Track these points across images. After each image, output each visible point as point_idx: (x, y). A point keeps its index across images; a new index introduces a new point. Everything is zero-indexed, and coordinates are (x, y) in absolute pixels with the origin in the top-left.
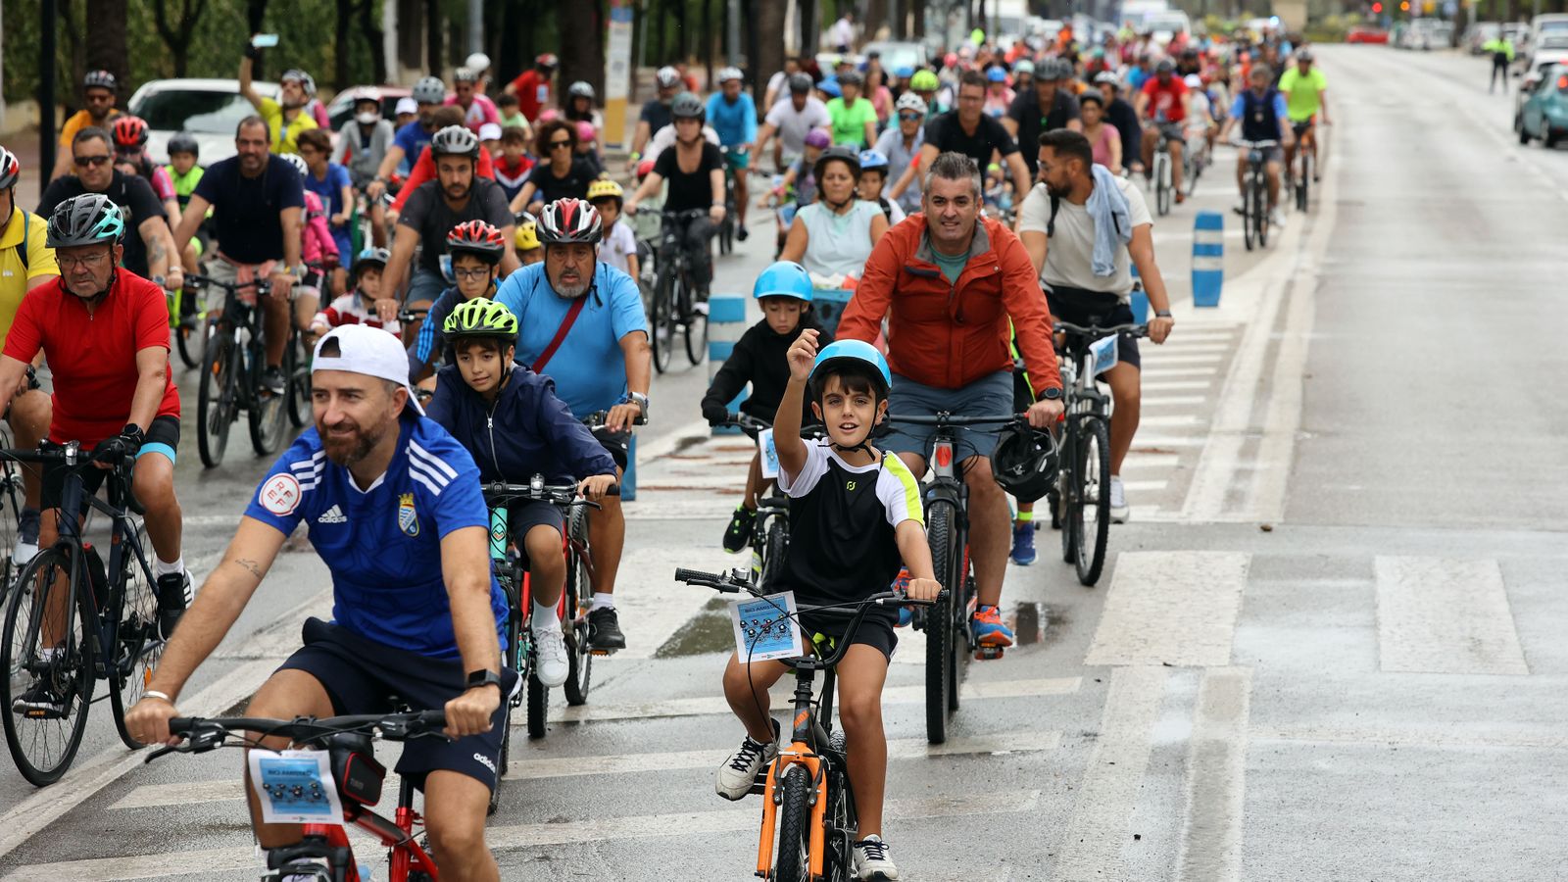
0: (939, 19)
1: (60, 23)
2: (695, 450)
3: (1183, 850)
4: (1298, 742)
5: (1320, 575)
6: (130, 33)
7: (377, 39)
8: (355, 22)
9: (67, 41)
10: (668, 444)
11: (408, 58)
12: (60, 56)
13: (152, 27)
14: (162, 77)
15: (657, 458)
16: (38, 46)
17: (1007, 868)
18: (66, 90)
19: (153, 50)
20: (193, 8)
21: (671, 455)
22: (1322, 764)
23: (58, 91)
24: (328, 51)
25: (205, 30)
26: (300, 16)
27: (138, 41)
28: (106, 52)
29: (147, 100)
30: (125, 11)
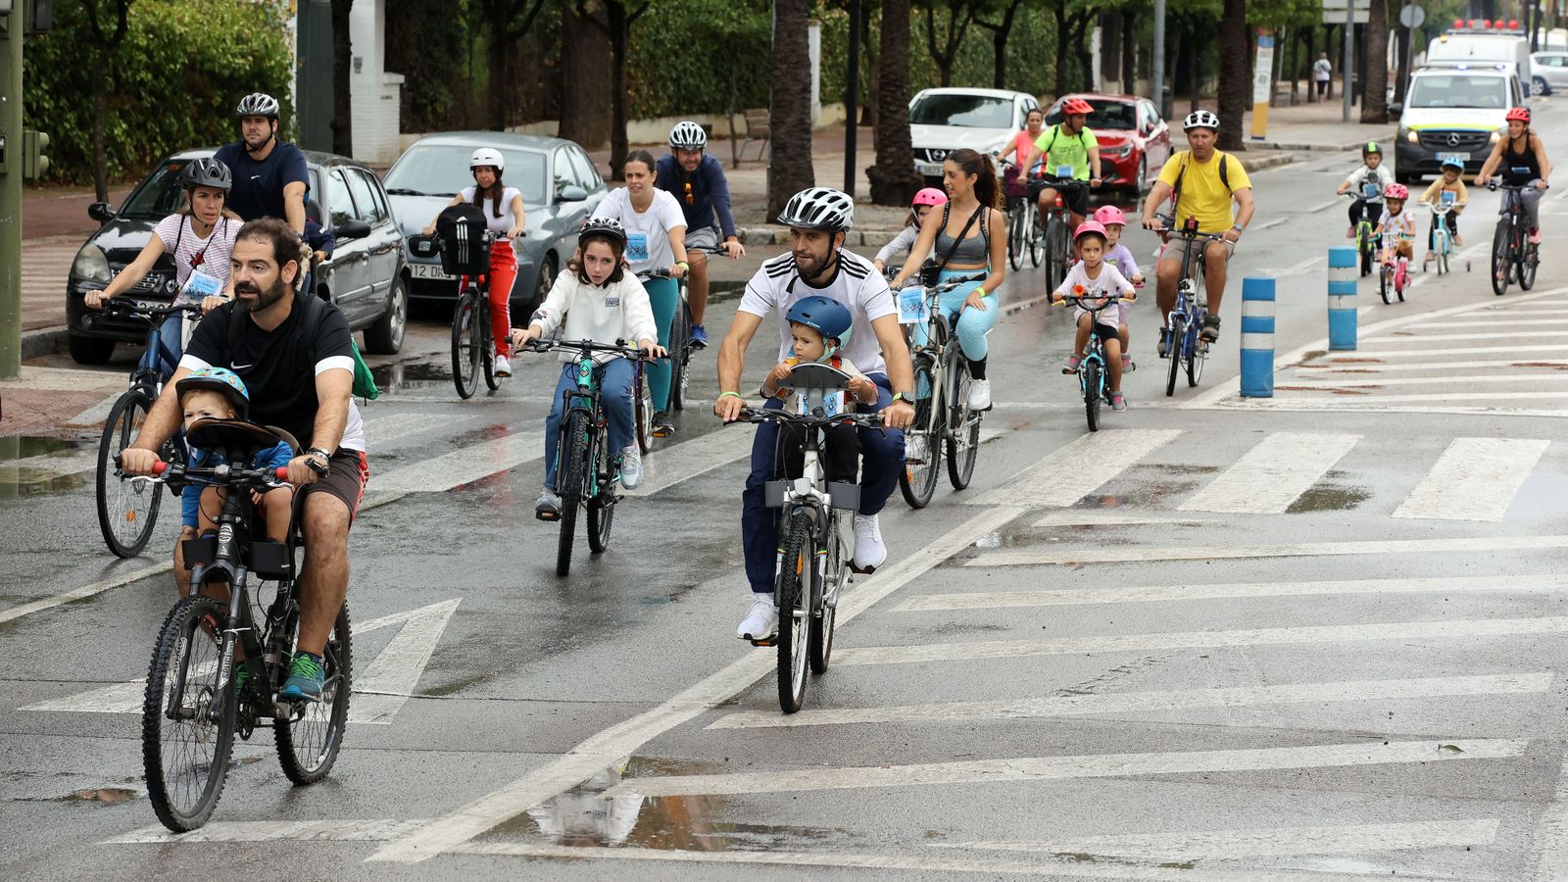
1: (862, 47)
2: (1317, 361)
6: (910, 55)
7: (1086, 58)
8: (1071, 47)
9: (866, 61)
10: (1296, 356)
11: (1109, 74)
12: (861, 72)
13: (926, 51)
14: (934, 87)
15: (1289, 366)
16: (846, 64)
17: (1550, 674)
18: (864, 95)
19: (926, 66)
20: (956, 37)
21: (1300, 365)
23: (860, 98)
24: (1051, 68)
25: (963, 52)
26: (1032, 42)
27: (916, 61)
28: (894, 68)
29: (921, 102)
30: (907, 39)
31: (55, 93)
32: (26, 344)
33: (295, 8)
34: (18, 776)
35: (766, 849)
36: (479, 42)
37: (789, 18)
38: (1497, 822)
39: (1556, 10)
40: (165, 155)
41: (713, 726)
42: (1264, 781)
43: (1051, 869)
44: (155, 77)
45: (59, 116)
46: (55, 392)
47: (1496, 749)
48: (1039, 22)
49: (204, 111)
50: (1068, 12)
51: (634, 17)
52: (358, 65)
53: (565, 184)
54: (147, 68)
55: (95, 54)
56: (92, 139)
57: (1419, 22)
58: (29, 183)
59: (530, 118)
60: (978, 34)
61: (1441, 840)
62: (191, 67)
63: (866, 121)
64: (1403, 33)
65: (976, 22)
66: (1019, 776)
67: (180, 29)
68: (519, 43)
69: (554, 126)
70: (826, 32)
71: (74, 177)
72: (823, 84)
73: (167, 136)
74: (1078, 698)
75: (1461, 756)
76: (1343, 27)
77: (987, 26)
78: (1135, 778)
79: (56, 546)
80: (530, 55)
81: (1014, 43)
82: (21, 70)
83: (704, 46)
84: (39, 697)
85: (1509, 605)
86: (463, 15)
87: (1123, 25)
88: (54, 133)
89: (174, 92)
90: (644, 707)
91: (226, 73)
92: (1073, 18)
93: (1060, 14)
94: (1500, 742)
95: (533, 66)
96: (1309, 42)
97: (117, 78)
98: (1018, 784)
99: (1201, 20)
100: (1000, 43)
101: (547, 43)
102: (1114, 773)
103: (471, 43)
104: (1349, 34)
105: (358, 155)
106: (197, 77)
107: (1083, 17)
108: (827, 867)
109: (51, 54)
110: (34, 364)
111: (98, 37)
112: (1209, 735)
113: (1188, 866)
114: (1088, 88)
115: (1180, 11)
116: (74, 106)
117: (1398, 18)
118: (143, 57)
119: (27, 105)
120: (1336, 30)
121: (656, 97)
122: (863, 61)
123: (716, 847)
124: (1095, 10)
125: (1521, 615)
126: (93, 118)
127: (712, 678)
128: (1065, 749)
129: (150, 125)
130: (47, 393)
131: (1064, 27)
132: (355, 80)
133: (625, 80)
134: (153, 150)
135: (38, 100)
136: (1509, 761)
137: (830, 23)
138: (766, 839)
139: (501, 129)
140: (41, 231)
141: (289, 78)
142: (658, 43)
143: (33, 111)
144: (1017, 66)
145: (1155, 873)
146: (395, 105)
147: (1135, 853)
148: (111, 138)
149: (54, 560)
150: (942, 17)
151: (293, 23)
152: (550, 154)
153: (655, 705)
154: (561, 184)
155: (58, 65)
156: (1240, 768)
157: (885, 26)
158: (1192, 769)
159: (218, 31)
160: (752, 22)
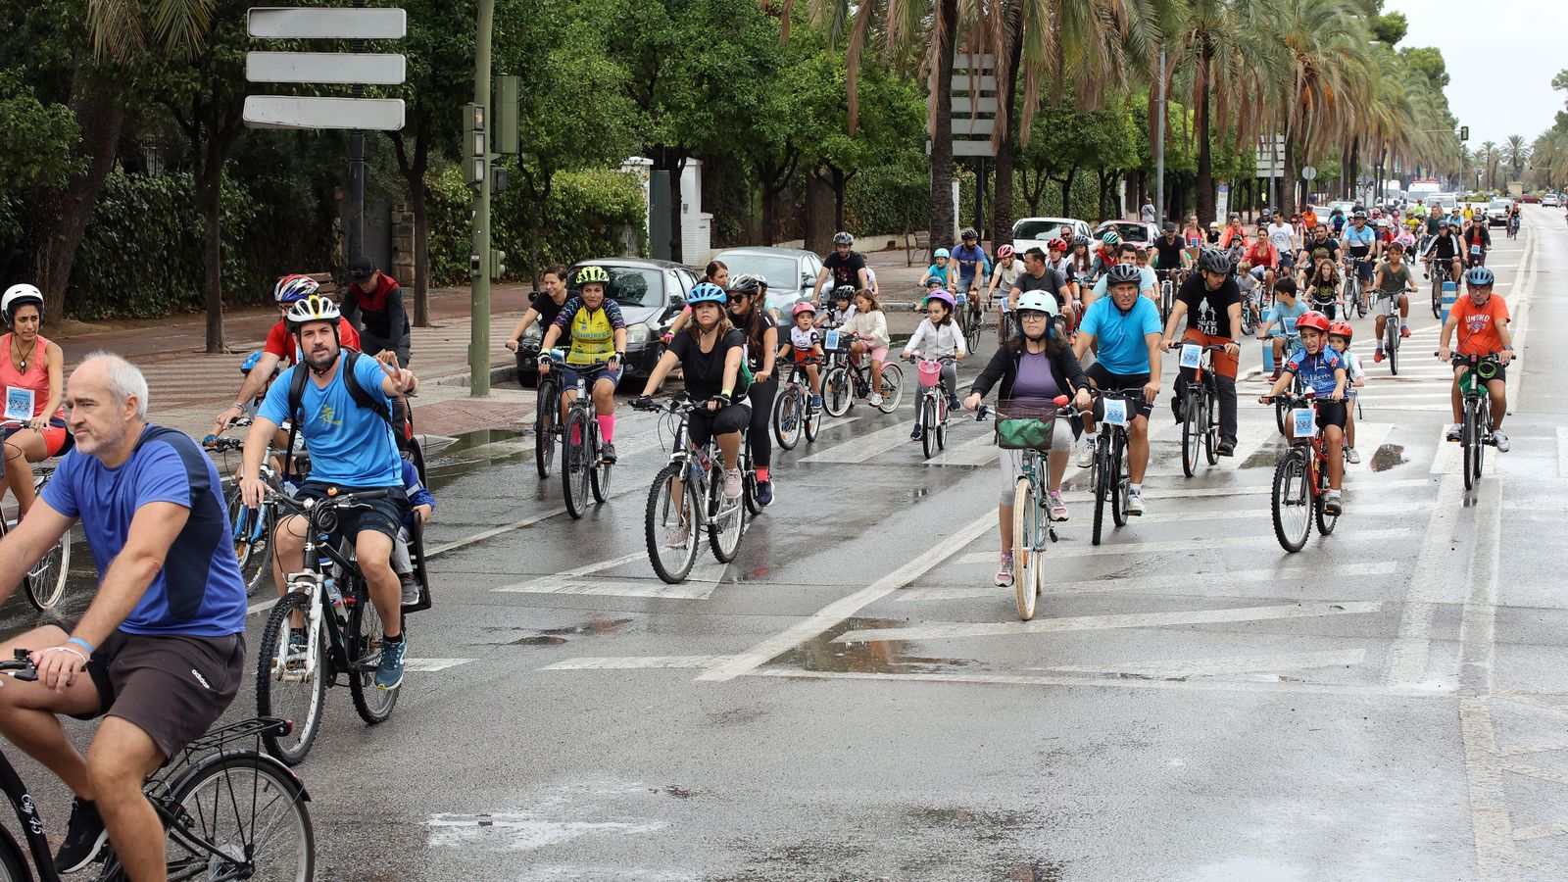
0: (1362, 191)
1: (984, 193)
2: (1257, 378)
3: (1474, 555)
4: (1524, 508)
5: (1533, 435)
6: (1013, 198)
7: (1117, 199)
9: (987, 202)
11: (1131, 208)
12: (984, 209)
13: (1022, 196)
14: (1027, 217)
17: (1396, 562)
19: (1022, 204)
20: (1040, 187)
21: (1246, 380)
22: (1534, 518)
24: (1096, 205)
25: (1044, 196)
26: (1085, 190)
27: (1016, 202)
28: (1003, 206)
29: (1020, 226)
30: (1011, 189)
31: (509, 228)
32: (493, 375)
33: (648, 176)
34: (491, 630)
35: (932, 672)
36: (757, 194)
37: (940, 177)
38: (1364, 650)
39: (1393, 169)
40: (573, 263)
41: (900, 599)
42: (1227, 629)
43: (1101, 682)
44: (567, 218)
45: (512, 242)
46: (510, 404)
47: (1364, 607)
48: (1088, 178)
49: (595, 237)
50: (1106, 172)
51: (849, 177)
52: (686, 209)
53: (808, 277)
54: (562, 212)
55: (532, 204)
56: (530, 254)
57: (1313, 177)
58: (494, 281)
59: (787, 238)
60: (1053, 185)
61: (1333, 661)
62: (588, 211)
63: (987, 238)
64: (1304, 183)
65: (1052, 178)
66: (1082, 628)
67: (581, 189)
68: (780, 194)
69: (802, 243)
70: (963, 185)
71: (521, 277)
72: (961, 216)
73: (574, 252)
74: (1117, 581)
75: (1343, 612)
76: (1268, 179)
77: (1058, 180)
78: (1151, 627)
79: (512, 494)
80: (787, 201)
81: (1074, 191)
82: (488, 215)
83: (890, 195)
84: (502, 583)
85: (1371, 522)
86: (748, 178)
87: (1139, 179)
88: (508, 252)
89: (578, 226)
90: (858, 588)
91: (608, 214)
92: (1109, 176)
93: (1101, 173)
94: (1366, 604)
95: (789, 208)
96: (1249, 189)
97: (545, 218)
98: (1081, 632)
99: (1185, 176)
100: (1066, 190)
101: (797, 195)
102: (1139, 625)
103: (752, 194)
104: (1272, 184)
105: (685, 262)
106: (591, 217)
107: (1115, 175)
108: (968, 683)
109: (507, 205)
110: (498, 387)
111: (534, 195)
112: (1196, 602)
113: (1183, 679)
114: (1119, 217)
115: (1172, 171)
116: (520, 235)
117: (1300, 174)
118: (560, 206)
119: (493, 235)
120: (1264, 182)
121: (861, 224)
122: (985, 202)
123: (900, 671)
124: (1122, 171)
125: (1377, 528)
126: (531, 242)
127: (899, 571)
128: (1109, 611)
129: (564, 246)
130: (505, 404)
131: (1103, 181)
132: (683, 216)
133: (843, 215)
134: (566, 260)
135: (499, 232)
136: (1372, 614)
137: (965, 180)
138: (931, 666)
139: (769, 244)
140: (501, 309)
141: (645, 217)
142: (863, 193)
143: (496, 239)
144: (1076, 204)
145: (1163, 684)
146: (708, 229)
147: (1151, 673)
148: (542, 254)
149: (510, 502)
150: (1031, 175)
151: (647, 184)
152: (799, 259)
153: (865, 587)
154: (806, 277)
155: (510, 212)
156: (1214, 621)
157: (997, 181)
158: (1184, 622)
159: (604, 190)
160: (919, 180)
